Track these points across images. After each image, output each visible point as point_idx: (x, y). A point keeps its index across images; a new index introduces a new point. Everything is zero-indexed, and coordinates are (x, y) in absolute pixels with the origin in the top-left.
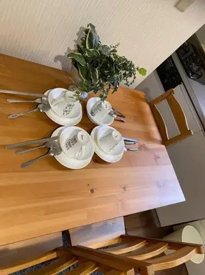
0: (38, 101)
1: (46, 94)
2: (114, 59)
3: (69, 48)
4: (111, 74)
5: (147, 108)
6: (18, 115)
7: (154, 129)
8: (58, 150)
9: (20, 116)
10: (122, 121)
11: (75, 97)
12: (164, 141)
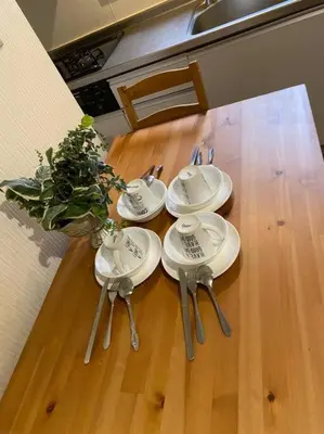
0: (112, 297)
1: (102, 283)
2: (62, 159)
3: (31, 238)
4: (84, 167)
5: (142, 134)
6: (134, 332)
7: (178, 125)
8: (203, 271)
9: (137, 329)
10: (161, 169)
11: (116, 233)
12: (201, 110)
